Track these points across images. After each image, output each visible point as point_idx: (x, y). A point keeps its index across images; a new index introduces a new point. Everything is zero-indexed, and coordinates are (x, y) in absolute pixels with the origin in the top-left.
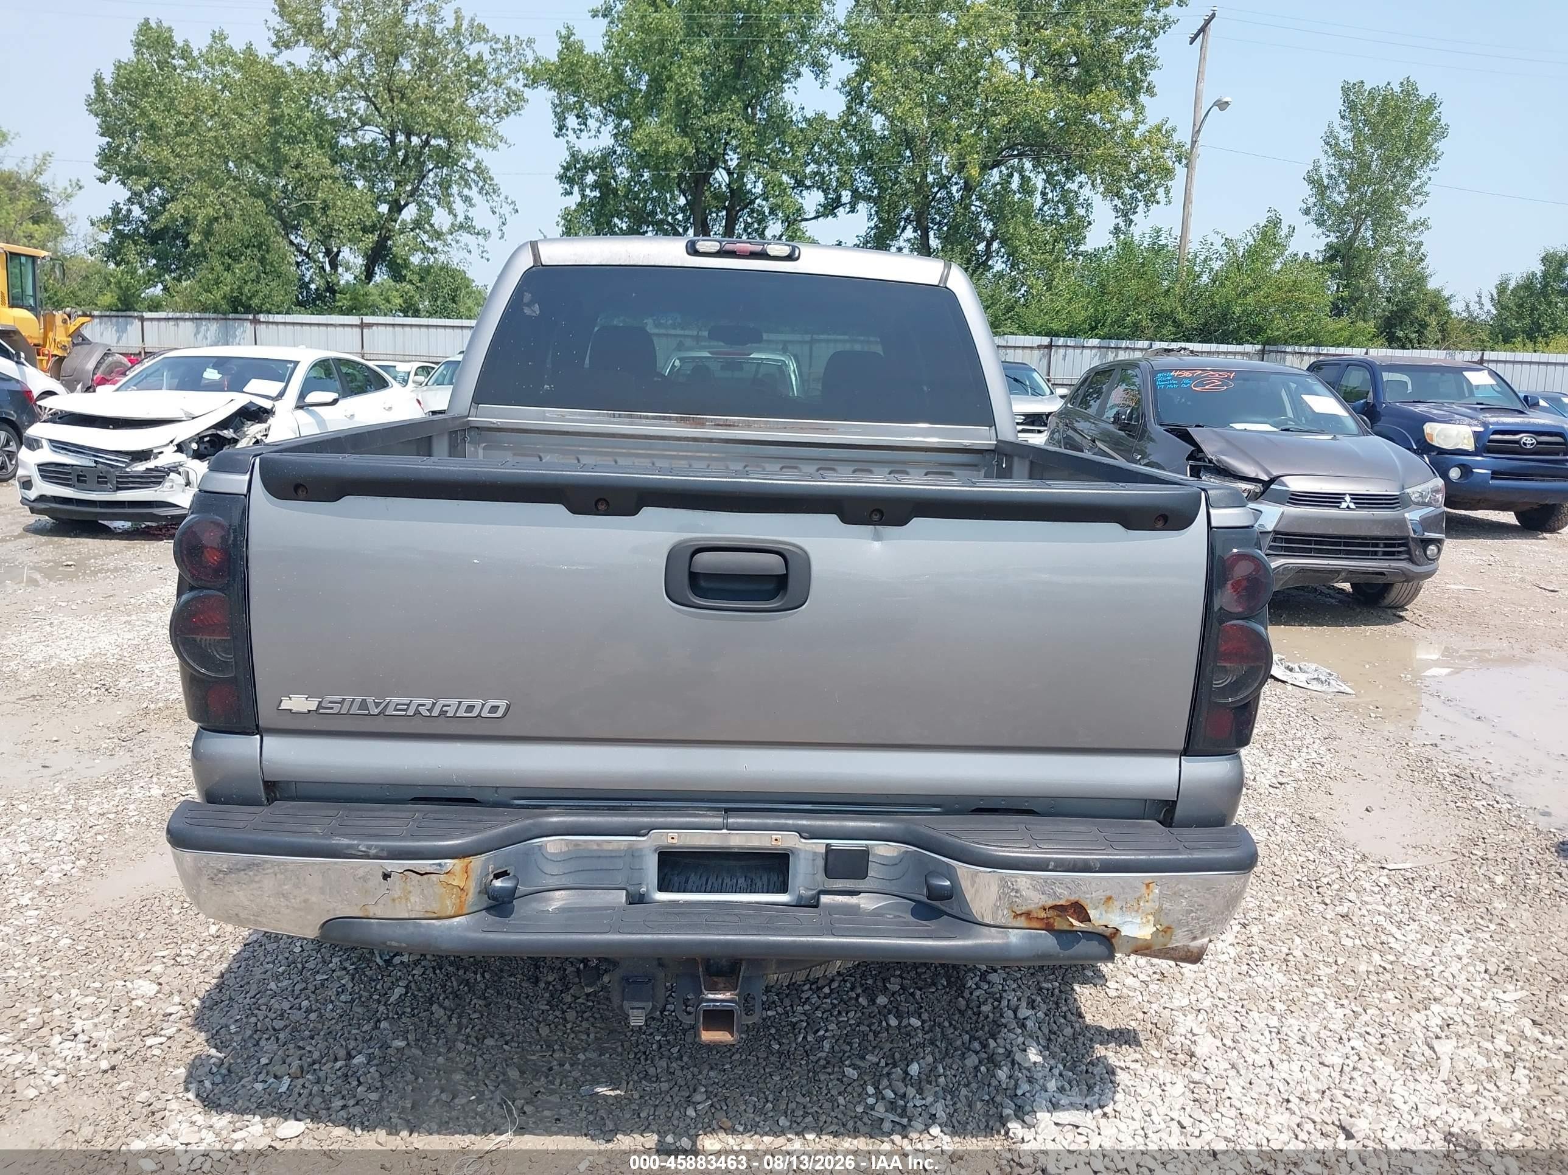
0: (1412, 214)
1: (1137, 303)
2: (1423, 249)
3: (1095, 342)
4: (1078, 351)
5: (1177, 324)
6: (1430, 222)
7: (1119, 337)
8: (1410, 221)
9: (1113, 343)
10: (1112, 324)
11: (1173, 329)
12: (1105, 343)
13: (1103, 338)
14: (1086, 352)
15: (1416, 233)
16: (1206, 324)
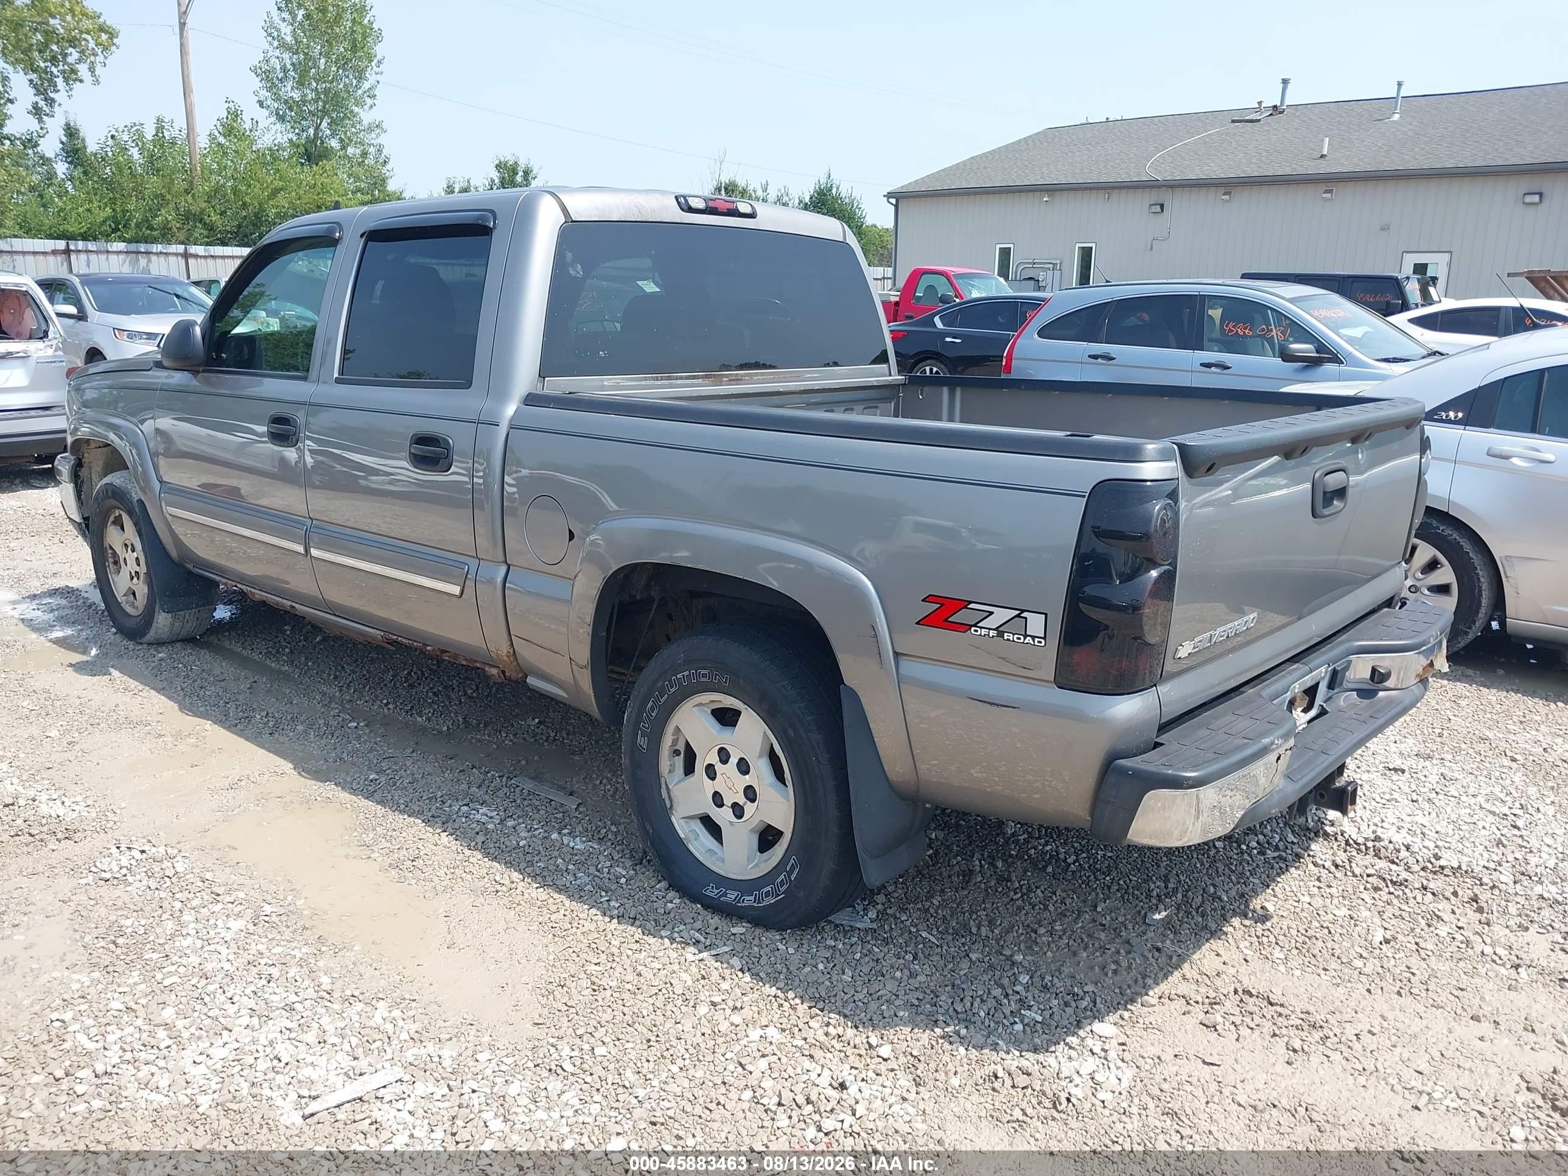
0: (366, 116)
1: (161, 200)
2: (385, 152)
3: (121, 246)
4: (103, 257)
5: (211, 228)
6: (384, 125)
7: (147, 240)
8: (365, 123)
9: (142, 247)
10: (138, 226)
11: (205, 232)
12: (133, 247)
13: (129, 241)
14: (113, 257)
15: (373, 135)
16: (239, 226)
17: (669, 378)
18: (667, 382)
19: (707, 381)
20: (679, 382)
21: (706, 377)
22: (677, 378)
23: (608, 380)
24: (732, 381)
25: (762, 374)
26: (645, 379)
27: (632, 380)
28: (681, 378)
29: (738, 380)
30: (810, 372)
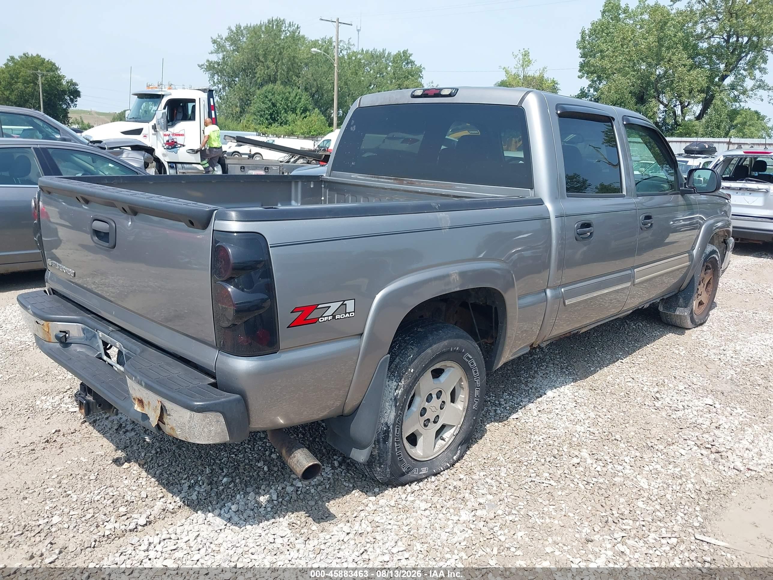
17: (378, 178)
18: (377, 179)
19: (395, 182)
20: (382, 180)
21: (395, 179)
22: (381, 178)
23: (354, 175)
24: (408, 184)
25: (427, 182)
26: (368, 177)
27: (362, 176)
28: (383, 178)
29: (412, 184)
30: (459, 185)
